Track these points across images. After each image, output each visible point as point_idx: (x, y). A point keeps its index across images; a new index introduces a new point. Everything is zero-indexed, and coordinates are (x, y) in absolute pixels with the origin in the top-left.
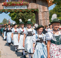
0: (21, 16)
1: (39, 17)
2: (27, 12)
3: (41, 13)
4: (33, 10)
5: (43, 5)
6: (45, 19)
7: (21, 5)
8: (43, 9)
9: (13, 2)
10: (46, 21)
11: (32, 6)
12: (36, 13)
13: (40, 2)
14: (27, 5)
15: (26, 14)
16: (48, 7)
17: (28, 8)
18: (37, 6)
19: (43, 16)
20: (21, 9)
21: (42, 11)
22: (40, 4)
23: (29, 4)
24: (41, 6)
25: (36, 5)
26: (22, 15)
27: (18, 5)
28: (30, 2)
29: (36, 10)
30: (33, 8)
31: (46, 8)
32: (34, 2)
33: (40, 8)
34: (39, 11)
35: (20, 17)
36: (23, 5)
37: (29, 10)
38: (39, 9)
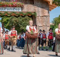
2: (22, 16)
3: (39, 17)
4: (29, 13)
5: (42, 8)
6: (45, 25)
7: (14, 6)
8: (43, 12)
9: (2, 2)
10: (46, 29)
11: (29, 8)
12: (33, 18)
13: (39, 3)
14: (21, 7)
15: (22, 20)
16: (49, 10)
17: (23, 11)
18: (35, 8)
20: (14, 12)
21: (41, 15)
22: (39, 6)
23: (25, 6)
24: (40, 9)
25: (33, 7)
26: (16, 21)
27: (10, 6)
28: (26, 3)
29: (33, 14)
30: (30, 11)
31: (47, 11)
32: (31, 4)
33: (39, 12)
34: (37, 15)
35: (14, 23)
36: (16, 7)
38: (37, 13)
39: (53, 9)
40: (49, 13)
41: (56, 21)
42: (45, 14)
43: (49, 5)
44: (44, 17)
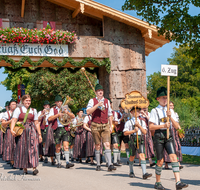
0: (49, 87)
1: (112, 87)
2: (69, 69)
3: (118, 72)
4: (90, 61)
5: (126, 46)
7: (48, 42)
8: (128, 59)
11: (89, 47)
12: (102, 75)
13: (117, 33)
14: (67, 43)
16: (144, 54)
17: (73, 55)
18: (107, 48)
19: (126, 85)
20: (47, 58)
21: (122, 66)
22: (116, 40)
23: (77, 41)
24: (120, 50)
25: (101, 45)
26: (50, 83)
27: (36, 42)
28: (81, 34)
29: (101, 63)
30: (92, 55)
31: (138, 56)
32: (94, 34)
33: (116, 57)
34: (113, 67)
35: (45, 89)
36: (53, 43)
37: (75, 61)
38: (111, 60)
39: (154, 49)
40: (144, 62)
41: (154, 84)
42: (133, 62)
43: (143, 39)
44: (132, 72)
